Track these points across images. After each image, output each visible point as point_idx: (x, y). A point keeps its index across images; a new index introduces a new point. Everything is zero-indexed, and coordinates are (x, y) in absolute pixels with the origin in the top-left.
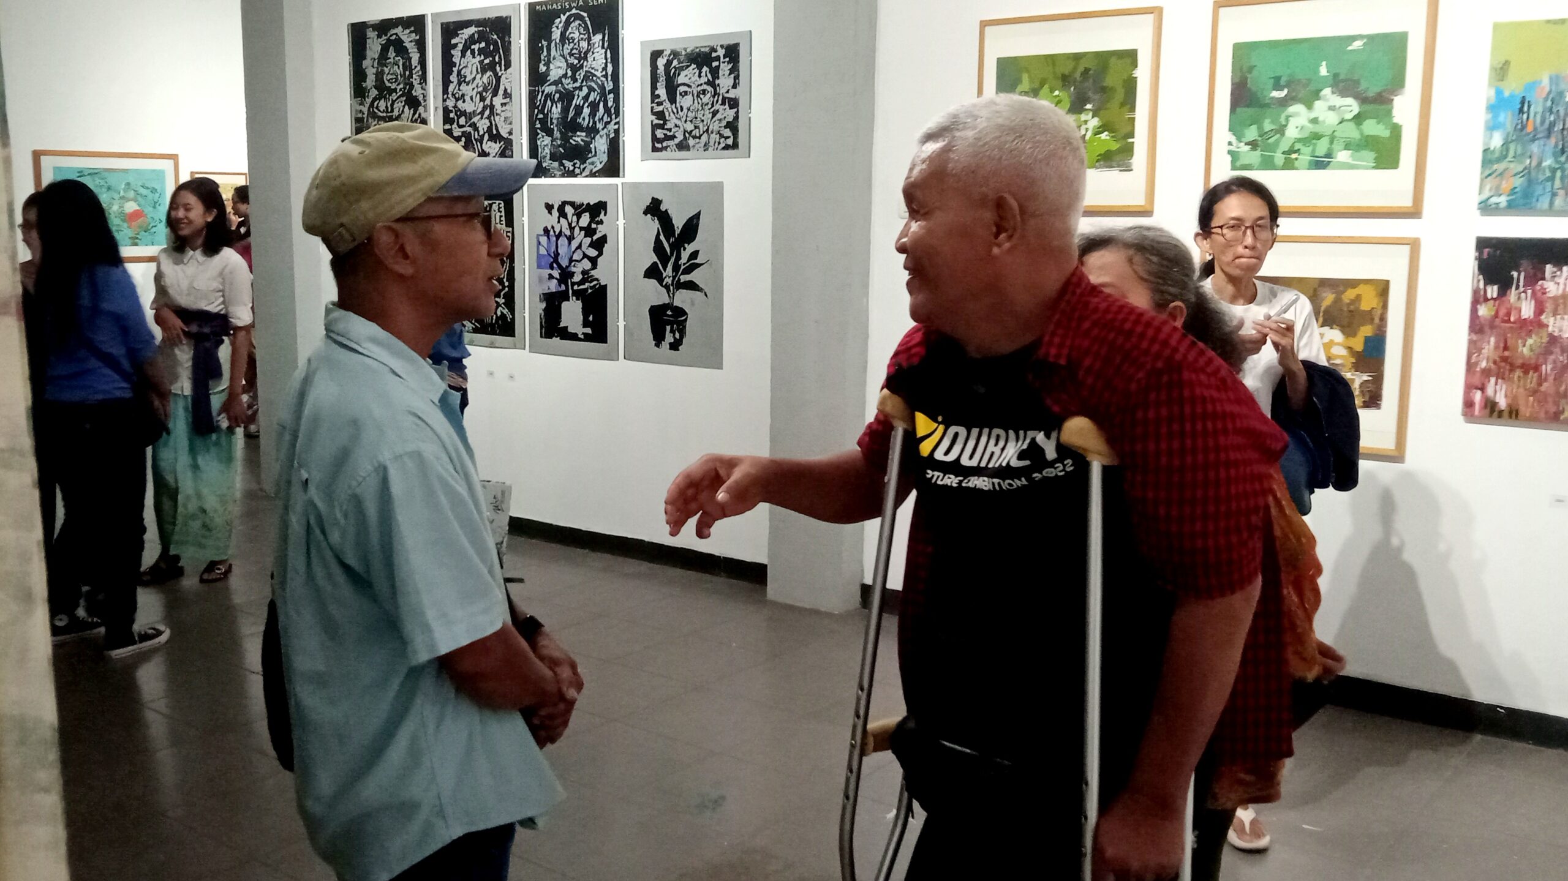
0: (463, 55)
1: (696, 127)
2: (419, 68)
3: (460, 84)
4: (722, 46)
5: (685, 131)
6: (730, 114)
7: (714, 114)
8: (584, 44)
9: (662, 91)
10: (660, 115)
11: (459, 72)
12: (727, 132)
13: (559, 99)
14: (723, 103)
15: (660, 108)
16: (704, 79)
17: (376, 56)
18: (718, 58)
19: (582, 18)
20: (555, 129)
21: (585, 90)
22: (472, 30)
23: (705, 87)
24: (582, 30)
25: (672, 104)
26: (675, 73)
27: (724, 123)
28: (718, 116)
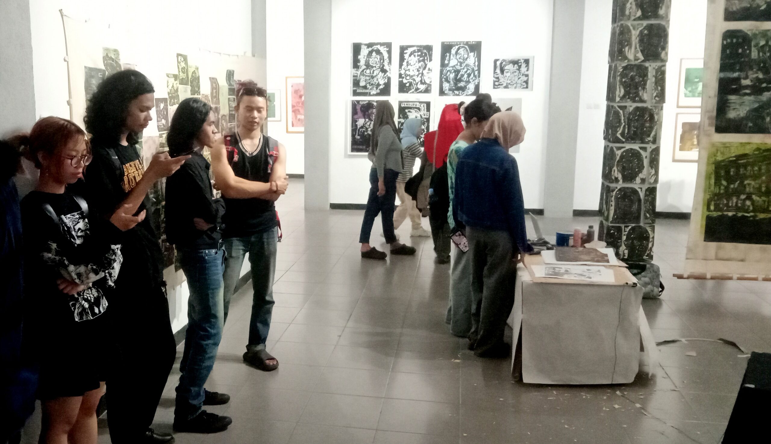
0: (410, 56)
1: (512, 82)
2: (388, 59)
3: (407, 65)
4: (523, 59)
5: (507, 83)
6: (525, 79)
7: (519, 79)
8: (466, 56)
9: (498, 71)
10: (498, 78)
11: (407, 62)
12: (524, 84)
13: (453, 72)
14: (523, 75)
15: (497, 76)
16: (515, 68)
17: (366, 55)
18: (521, 63)
19: (466, 48)
20: (451, 81)
21: (465, 70)
22: (415, 48)
23: (516, 70)
24: (465, 51)
25: (502, 75)
26: (504, 66)
27: (523, 81)
28: (520, 79)
